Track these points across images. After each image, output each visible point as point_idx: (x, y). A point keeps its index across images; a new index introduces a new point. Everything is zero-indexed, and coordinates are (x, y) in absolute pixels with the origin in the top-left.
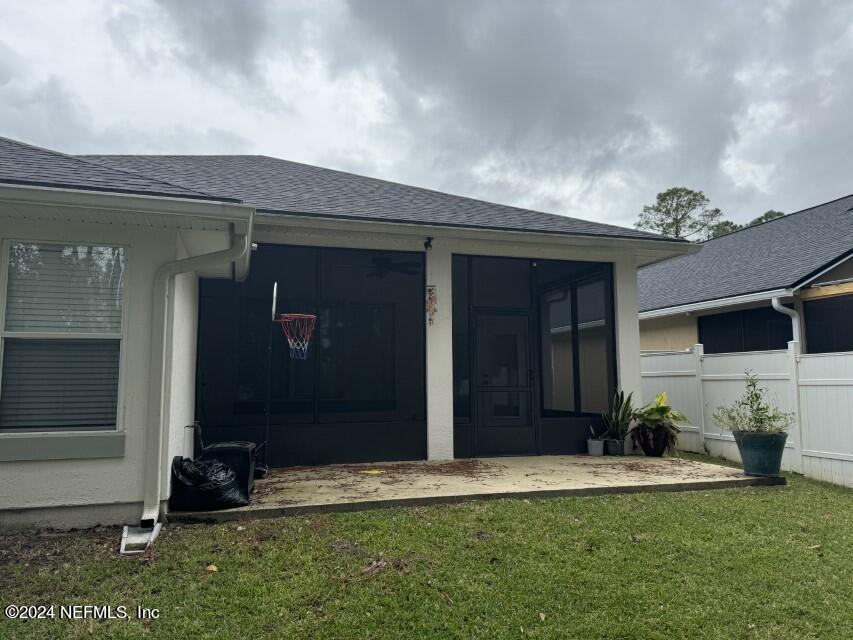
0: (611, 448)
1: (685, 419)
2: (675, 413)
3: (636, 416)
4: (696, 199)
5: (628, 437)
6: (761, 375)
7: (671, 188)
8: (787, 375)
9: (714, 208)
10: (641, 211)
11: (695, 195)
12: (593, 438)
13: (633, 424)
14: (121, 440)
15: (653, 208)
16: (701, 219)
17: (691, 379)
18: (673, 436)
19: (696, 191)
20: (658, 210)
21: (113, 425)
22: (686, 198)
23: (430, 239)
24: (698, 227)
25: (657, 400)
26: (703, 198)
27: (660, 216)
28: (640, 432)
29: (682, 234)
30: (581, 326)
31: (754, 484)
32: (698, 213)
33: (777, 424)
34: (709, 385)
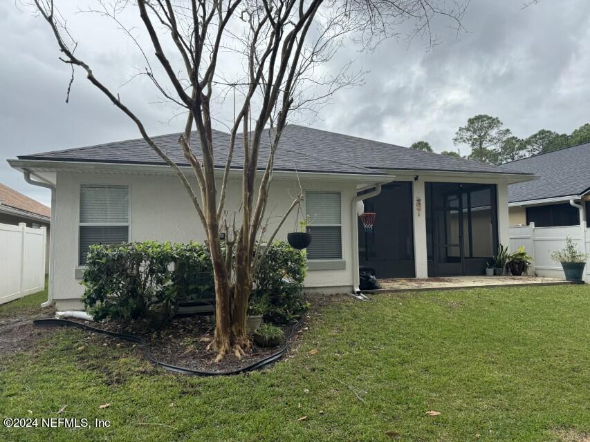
0: (497, 272)
1: (531, 258)
2: (526, 255)
3: (509, 257)
4: (494, 122)
5: (504, 268)
6: (574, 237)
7: (477, 115)
8: (580, 237)
9: (505, 128)
10: (457, 130)
11: (494, 119)
12: (489, 268)
13: (507, 261)
14: (344, 263)
15: (465, 129)
16: (497, 136)
17: (528, 240)
18: (527, 267)
19: (494, 117)
20: (468, 130)
21: (341, 257)
22: (487, 122)
23: (417, 176)
24: (495, 141)
25: (520, 250)
26: (498, 122)
27: (469, 133)
28: (511, 264)
29: (484, 146)
30: (473, 209)
31: (572, 283)
32: (495, 132)
33: (582, 258)
34: (537, 242)
